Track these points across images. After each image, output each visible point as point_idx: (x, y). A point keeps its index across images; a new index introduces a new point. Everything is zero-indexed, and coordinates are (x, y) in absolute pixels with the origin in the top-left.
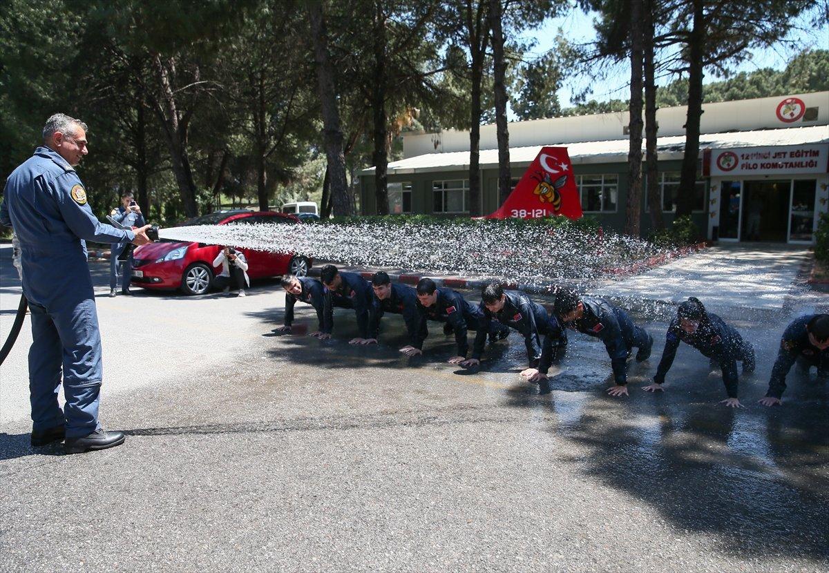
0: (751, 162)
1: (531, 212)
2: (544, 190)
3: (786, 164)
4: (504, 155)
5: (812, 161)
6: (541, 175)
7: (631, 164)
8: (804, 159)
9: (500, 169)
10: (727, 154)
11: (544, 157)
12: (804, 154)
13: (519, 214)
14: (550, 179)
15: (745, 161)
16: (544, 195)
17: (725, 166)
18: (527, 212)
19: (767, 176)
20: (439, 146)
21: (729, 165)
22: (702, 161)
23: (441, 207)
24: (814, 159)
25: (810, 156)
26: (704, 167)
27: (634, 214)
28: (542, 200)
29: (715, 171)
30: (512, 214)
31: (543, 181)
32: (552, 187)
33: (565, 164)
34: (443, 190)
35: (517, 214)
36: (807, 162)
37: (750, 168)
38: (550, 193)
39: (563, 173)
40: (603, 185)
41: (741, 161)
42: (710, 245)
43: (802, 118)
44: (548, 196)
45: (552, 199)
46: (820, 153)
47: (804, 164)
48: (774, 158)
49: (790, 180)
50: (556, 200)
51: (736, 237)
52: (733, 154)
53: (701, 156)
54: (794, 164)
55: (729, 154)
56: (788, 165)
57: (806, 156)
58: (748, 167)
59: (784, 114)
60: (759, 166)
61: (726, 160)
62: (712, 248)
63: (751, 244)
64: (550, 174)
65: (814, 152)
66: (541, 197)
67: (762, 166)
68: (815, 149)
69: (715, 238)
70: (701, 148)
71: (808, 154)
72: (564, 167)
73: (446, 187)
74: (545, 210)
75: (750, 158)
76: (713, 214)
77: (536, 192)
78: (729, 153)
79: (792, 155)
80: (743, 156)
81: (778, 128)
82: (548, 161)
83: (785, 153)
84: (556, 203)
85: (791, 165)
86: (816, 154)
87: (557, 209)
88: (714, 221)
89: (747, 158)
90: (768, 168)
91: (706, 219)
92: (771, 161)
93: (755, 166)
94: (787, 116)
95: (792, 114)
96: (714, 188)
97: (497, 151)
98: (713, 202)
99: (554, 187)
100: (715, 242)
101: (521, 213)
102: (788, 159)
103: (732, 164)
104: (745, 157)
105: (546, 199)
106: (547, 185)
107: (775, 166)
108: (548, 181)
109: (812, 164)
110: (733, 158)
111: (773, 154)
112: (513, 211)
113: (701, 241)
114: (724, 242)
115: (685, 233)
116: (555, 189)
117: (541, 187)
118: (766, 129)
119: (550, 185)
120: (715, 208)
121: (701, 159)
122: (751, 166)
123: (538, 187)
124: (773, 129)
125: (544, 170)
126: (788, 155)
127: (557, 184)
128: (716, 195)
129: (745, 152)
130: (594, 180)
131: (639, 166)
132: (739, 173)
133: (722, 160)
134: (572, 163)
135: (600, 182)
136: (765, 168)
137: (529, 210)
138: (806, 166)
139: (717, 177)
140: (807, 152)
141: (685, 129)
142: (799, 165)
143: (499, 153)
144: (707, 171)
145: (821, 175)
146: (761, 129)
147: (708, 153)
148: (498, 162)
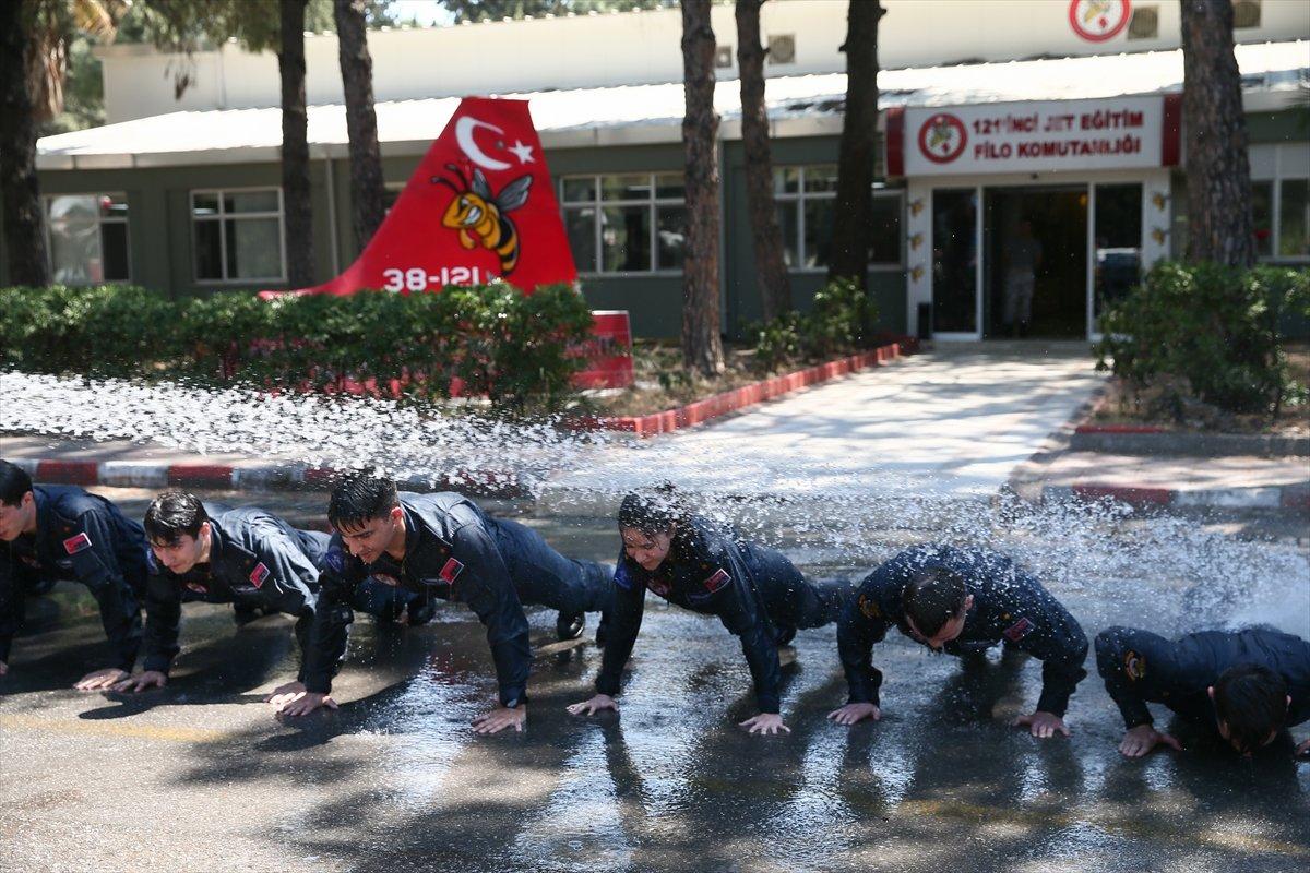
0: (998, 138)
1: (439, 274)
2: (471, 215)
3: (1075, 144)
4: (362, 119)
5: (1128, 139)
6: (459, 173)
7: (690, 145)
8: (1113, 134)
9: (351, 159)
10: (940, 120)
11: (466, 126)
12: (1112, 121)
13: (405, 280)
14: (487, 186)
15: (981, 139)
16: (472, 230)
17: (938, 151)
18: (429, 274)
19: (1035, 176)
20: (188, 92)
21: (946, 147)
22: (884, 138)
23: (220, 266)
24: (1134, 132)
25: (1125, 125)
26: (889, 154)
27: (703, 275)
28: (467, 241)
29: (915, 164)
30: (387, 281)
31: (468, 190)
32: (492, 208)
33: (525, 144)
34: (222, 216)
35: (399, 280)
36: (1118, 142)
37: (994, 156)
38: (488, 224)
39: (519, 170)
40: (653, 201)
41: (975, 139)
42: (910, 349)
43: (1124, 33)
44: (483, 230)
45: (494, 239)
46: (1146, 119)
47: (1113, 146)
48: (1047, 129)
49: (1086, 185)
50: (504, 241)
51: (972, 329)
52: (951, 120)
53: (882, 125)
54: (1091, 146)
55: (945, 120)
56: (1079, 148)
57: (1116, 125)
58: (989, 151)
59: (1086, 20)
60: (1015, 150)
61: (939, 135)
62: (914, 359)
63: (1007, 345)
64: (485, 171)
65: (1132, 115)
66: (463, 234)
67: (1022, 150)
68: (1134, 108)
69: (924, 333)
70: (882, 104)
71: (1121, 121)
72: (523, 153)
73: (229, 207)
74: (475, 271)
75: (993, 129)
76: (917, 273)
77: (451, 220)
78: (945, 116)
79: (1086, 122)
80: (977, 124)
81: (1074, 56)
82: (479, 136)
83: (1070, 119)
84: (504, 251)
85: (1086, 149)
86: (1136, 119)
87: (509, 266)
88: (921, 290)
89: (987, 131)
90: (1036, 155)
91: (899, 283)
92: (1040, 136)
93: (1006, 151)
94: (1093, 27)
95: (1103, 23)
96: (917, 207)
97: (343, 109)
98: (916, 240)
99: (498, 207)
100: (923, 344)
101: (411, 280)
102: (1076, 133)
103: (954, 144)
104: (982, 127)
105: (479, 240)
106: (480, 202)
107: (1049, 149)
108: (482, 190)
109: (1129, 146)
110: (955, 132)
111: (1043, 122)
112: (388, 273)
113: (886, 342)
114: (948, 343)
115: (842, 320)
116: (501, 213)
117: (462, 208)
118: (1048, 57)
119: (486, 201)
120: (921, 255)
121: (881, 134)
122: (997, 151)
123: (454, 209)
124: (1061, 57)
125: (470, 162)
126: (1077, 123)
127: (506, 198)
128: (920, 224)
129: (983, 116)
130: (634, 188)
131: (709, 150)
132: (970, 167)
133: (930, 134)
134: (545, 144)
135: (645, 194)
136: (1027, 155)
137: (433, 270)
138: (1117, 151)
139: (923, 179)
140: (1117, 116)
141: (843, 57)
142: (1104, 147)
143: (349, 116)
144: (897, 164)
145: (1150, 171)
146: (1035, 58)
147: (897, 119)
148: (345, 139)
